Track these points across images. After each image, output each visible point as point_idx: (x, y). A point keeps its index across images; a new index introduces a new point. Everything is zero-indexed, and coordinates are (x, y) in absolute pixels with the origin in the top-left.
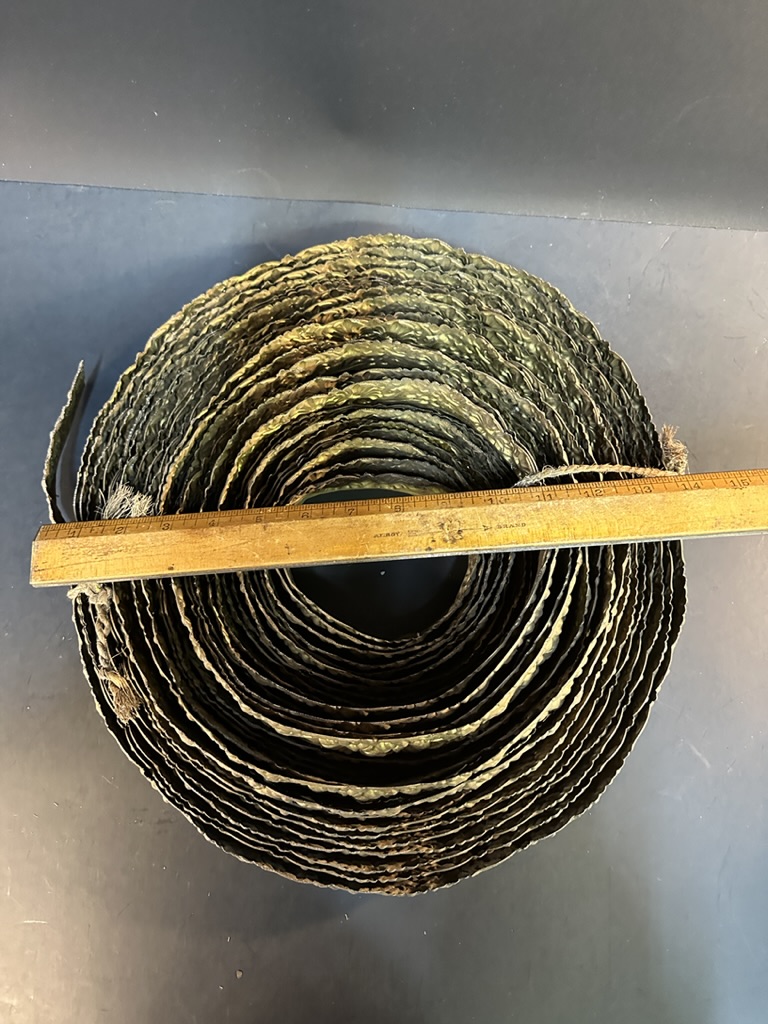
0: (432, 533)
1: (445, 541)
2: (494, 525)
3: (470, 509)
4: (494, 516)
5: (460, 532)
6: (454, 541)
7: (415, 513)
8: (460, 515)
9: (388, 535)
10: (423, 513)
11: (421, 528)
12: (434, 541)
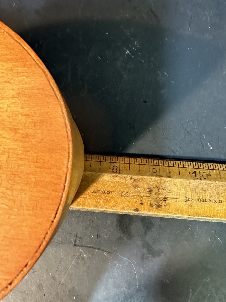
0: (141, 197)
1: (151, 205)
2: (195, 197)
3: (177, 181)
4: (197, 190)
5: (165, 199)
6: (159, 206)
7: (129, 176)
8: (167, 184)
9: (104, 192)
10: (136, 177)
11: (132, 190)
12: (142, 204)
